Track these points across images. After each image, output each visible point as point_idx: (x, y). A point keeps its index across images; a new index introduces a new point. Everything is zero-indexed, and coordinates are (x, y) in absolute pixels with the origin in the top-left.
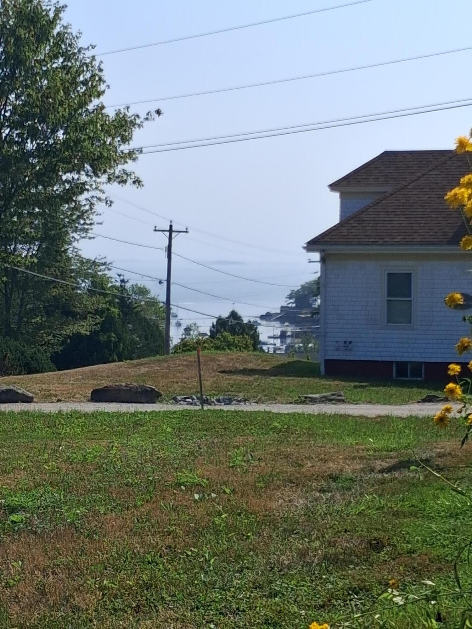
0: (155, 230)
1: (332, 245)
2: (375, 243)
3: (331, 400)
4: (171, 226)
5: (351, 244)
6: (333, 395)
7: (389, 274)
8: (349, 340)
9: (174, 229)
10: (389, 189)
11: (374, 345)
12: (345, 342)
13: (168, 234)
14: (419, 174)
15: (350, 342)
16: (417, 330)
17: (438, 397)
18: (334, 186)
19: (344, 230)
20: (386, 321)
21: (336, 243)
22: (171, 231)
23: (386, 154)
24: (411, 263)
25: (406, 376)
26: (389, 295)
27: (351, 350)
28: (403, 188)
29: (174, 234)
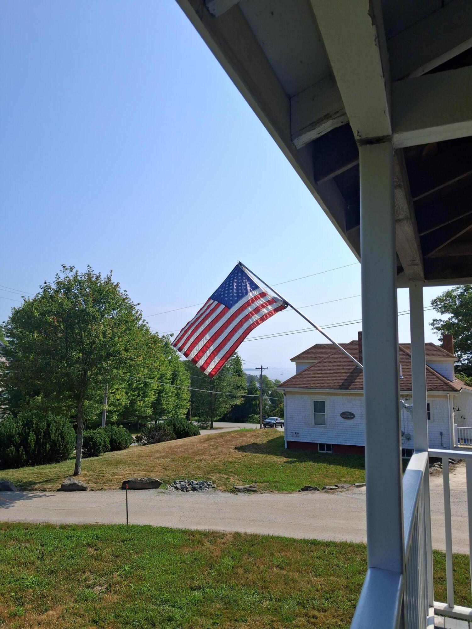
0: (256, 368)
1: (288, 387)
2: (307, 387)
3: (248, 491)
4: (262, 367)
5: (296, 388)
6: (250, 487)
7: (314, 401)
8: (298, 432)
9: (263, 368)
10: (316, 361)
11: (309, 435)
12: (296, 433)
13: (261, 370)
14: (330, 355)
15: (298, 433)
16: (328, 428)
17: (311, 487)
18: (292, 360)
19: (294, 380)
20: (314, 424)
21: (290, 387)
22: (262, 368)
23: (317, 345)
24: (324, 397)
25: (324, 450)
26: (314, 412)
27: (298, 437)
28: (322, 361)
29: (263, 370)
